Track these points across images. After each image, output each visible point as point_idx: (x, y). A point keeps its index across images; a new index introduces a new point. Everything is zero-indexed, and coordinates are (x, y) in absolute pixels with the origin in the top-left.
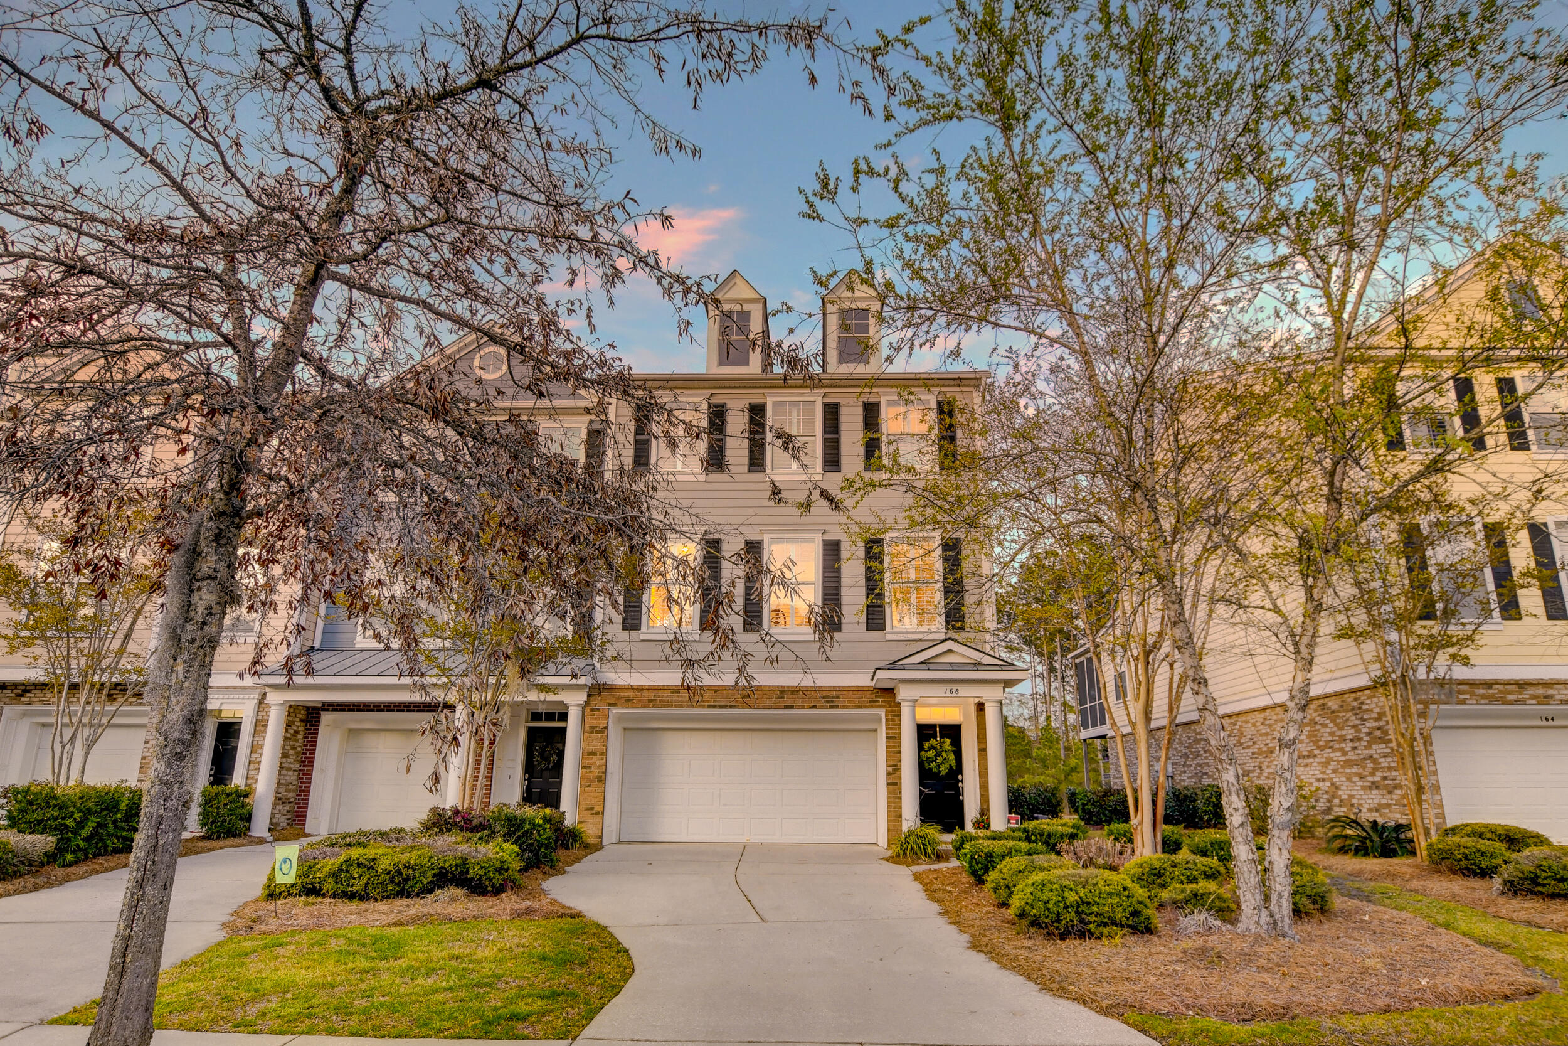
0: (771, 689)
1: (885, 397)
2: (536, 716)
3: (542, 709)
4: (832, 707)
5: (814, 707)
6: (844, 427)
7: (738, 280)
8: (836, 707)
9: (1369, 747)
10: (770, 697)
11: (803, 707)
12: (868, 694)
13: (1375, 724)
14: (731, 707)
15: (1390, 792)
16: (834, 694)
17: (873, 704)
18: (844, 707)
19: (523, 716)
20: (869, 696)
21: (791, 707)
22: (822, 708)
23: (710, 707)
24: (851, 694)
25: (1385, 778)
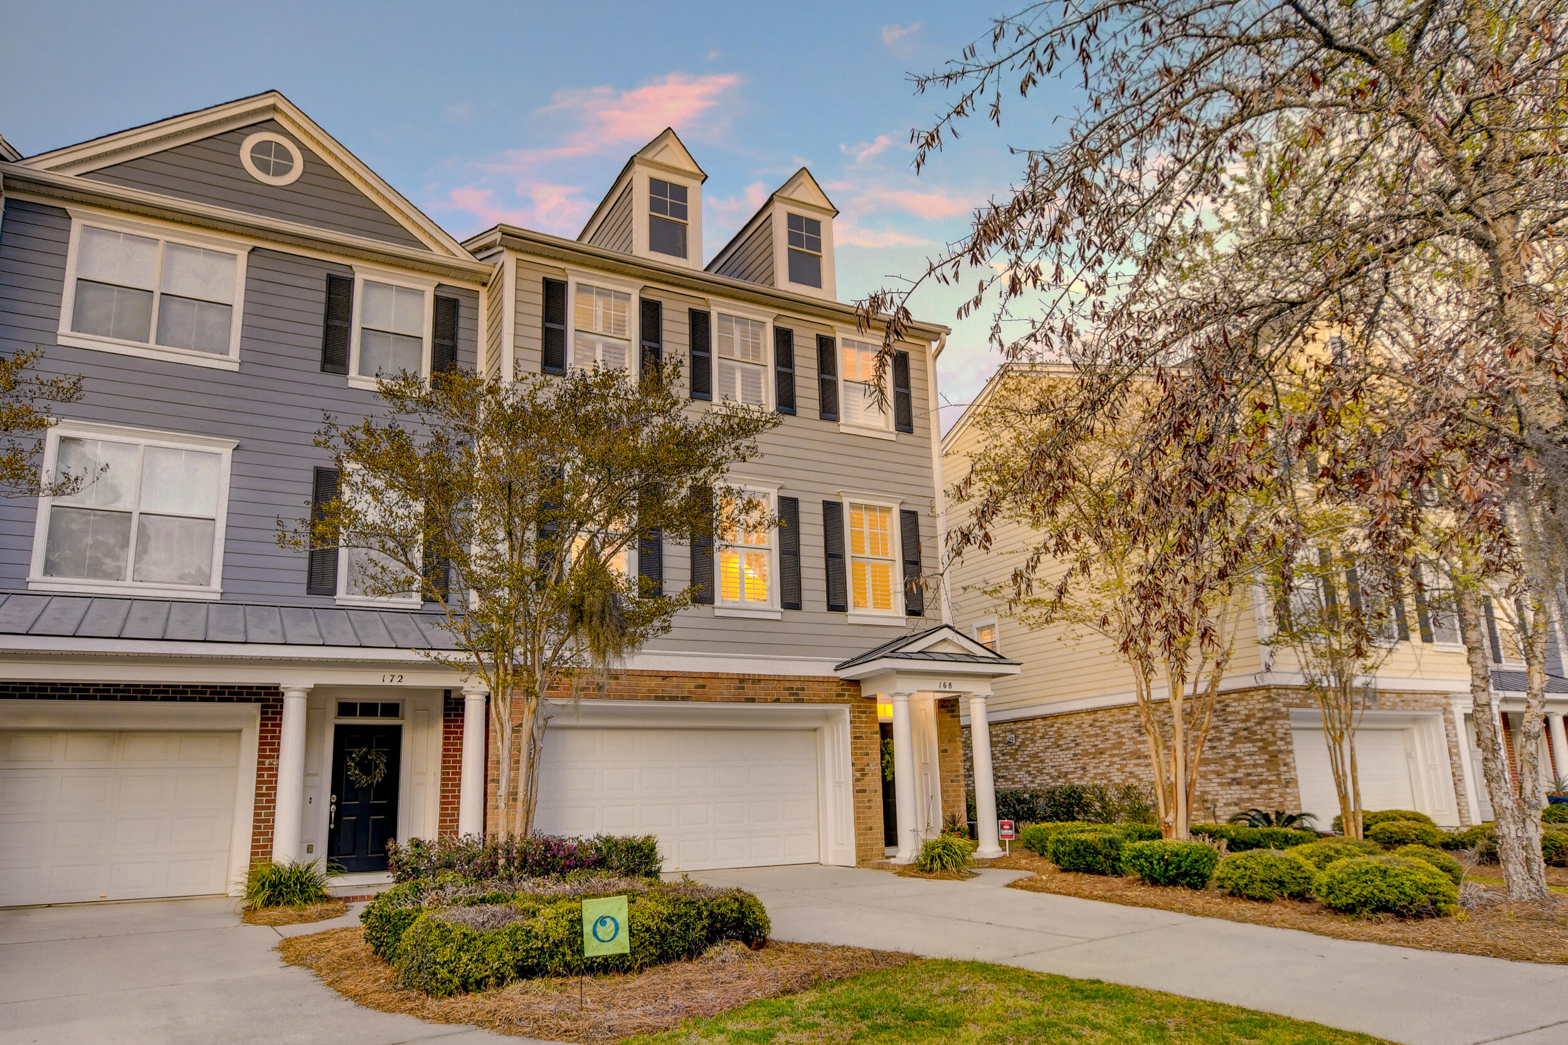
0: (730, 677)
1: (841, 333)
2: (345, 709)
3: (358, 698)
4: (798, 701)
5: (777, 700)
6: (797, 361)
7: (670, 141)
8: (801, 701)
9: (1232, 744)
10: (728, 688)
11: (765, 701)
12: (834, 687)
13: (1243, 725)
14: (684, 699)
15: (1253, 787)
16: (799, 685)
17: (839, 698)
18: (810, 701)
19: (333, 709)
20: (835, 689)
21: (752, 700)
22: (785, 702)
23: (658, 698)
24: (816, 686)
25: (1249, 774)
